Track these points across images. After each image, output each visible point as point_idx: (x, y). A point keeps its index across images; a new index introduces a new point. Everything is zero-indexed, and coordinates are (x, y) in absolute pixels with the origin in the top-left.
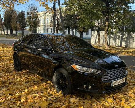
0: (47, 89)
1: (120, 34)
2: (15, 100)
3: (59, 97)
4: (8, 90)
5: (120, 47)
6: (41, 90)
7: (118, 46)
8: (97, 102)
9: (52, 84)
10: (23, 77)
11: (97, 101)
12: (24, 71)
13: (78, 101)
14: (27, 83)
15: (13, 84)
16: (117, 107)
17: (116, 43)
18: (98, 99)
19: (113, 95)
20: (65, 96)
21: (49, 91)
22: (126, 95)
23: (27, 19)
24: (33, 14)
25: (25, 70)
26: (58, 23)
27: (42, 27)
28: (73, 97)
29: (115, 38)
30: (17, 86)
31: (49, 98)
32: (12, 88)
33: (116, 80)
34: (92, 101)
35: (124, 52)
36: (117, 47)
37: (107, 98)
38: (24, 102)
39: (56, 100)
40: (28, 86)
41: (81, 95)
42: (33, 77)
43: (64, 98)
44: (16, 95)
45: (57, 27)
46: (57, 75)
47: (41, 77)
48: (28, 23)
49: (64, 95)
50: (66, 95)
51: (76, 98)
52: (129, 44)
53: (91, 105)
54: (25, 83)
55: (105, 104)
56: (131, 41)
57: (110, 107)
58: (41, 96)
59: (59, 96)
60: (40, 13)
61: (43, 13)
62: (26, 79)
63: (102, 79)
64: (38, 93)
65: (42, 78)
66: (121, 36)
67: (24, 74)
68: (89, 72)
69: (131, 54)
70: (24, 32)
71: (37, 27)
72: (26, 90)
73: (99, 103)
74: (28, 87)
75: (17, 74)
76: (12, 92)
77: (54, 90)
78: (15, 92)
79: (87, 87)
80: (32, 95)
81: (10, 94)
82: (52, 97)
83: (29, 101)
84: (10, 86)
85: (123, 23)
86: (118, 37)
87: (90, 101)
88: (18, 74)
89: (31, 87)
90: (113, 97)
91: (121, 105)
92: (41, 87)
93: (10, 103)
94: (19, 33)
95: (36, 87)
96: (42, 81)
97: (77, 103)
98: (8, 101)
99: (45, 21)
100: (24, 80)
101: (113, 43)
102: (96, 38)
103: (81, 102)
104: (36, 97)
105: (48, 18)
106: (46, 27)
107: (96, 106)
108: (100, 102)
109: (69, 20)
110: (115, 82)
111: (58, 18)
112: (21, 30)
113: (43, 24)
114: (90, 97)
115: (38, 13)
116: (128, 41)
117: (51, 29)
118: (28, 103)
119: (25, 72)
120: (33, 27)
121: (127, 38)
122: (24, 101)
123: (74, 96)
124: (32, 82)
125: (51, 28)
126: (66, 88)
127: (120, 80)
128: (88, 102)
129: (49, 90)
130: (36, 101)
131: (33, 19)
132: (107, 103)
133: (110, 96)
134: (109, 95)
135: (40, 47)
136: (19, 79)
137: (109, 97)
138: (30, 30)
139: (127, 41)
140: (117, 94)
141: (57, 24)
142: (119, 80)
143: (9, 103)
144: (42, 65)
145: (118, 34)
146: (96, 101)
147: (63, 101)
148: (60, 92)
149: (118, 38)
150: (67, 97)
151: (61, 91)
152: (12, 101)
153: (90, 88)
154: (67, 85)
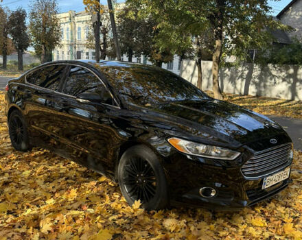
0: (102, 197)
1: (244, 68)
2: (25, 227)
3: (136, 217)
4: (3, 200)
5: (245, 97)
6: (87, 199)
7: (241, 95)
8: (229, 226)
9: (113, 185)
10: (37, 166)
11: (229, 224)
12: (37, 153)
13: (185, 225)
14: (50, 182)
15: (15, 184)
16: (278, 238)
17: (235, 87)
18: (230, 219)
19: (263, 209)
20: (150, 214)
21: (107, 201)
22: (290, 207)
23: (31, 28)
24: (46, 18)
25: (39, 150)
26: (105, 39)
27: (66, 49)
28: (171, 217)
29: (235, 76)
30: (26, 192)
31: (110, 219)
32: (14, 196)
33: (271, 175)
34: (218, 224)
35: (255, 107)
36: (237, 96)
37: (249, 216)
38: (49, 232)
39: (129, 224)
40: (55, 191)
41: (187, 209)
42: (62, 167)
43: (147, 219)
44: (25, 214)
45: (102, 48)
46: (127, 163)
47: (80, 167)
48: (33, 38)
49: (148, 211)
50: (152, 212)
51: (178, 219)
52: (263, 89)
53: (217, 234)
54: (45, 182)
55: (247, 231)
56: (268, 84)
57: (261, 238)
58: (91, 214)
59: (136, 214)
60: (63, 15)
61: (67, 15)
62: (46, 173)
63: (243, 172)
64: (80, 208)
65: (84, 169)
66: (246, 72)
67: (38, 159)
68: (211, 156)
69: (273, 113)
70: (24, 60)
71: (54, 48)
72: (50, 202)
73: (234, 229)
74: (53, 193)
75: (20, 159)
76: (14, 207)
77: (119, 199)
78: (23, 207)
79: (207, 193)
80: (68, 214)
81: (9, 213)
82: (119, 218)
83: (63, 229)
84: (7, 190)
85: (252, 43)
86: (240, 74)
87: (212, 226)
88: (23, 159)
89: (62, 191)
90: (263, 213)
91: (287, 233)
92: (87, 192)
93: (13, 235)
94: (10, 62)
95: (74, 193)
96: (85, 177)
97: (183, 231)
98: (6, 231)
99: (72, 34)
100: (42, 176)
101: (228, 87)
102: (192, 75)
103: (192, 228)
104: (78, 217)
105: (79, 29)
106: (75, 48)
107: (229, 237)
108: (236, 227)
109: (130, 34)
110: (270, 177)
111: (105, 29)
112: (15, 55)
113: (68, 41)
114: (211, 215)
115: (58, 16)
116: (262, 84)
117: (87, 54)
118: (60, 236)
119: (40, 155)
120: (45, 48)
121: (260, 77)
122: (51, 229)
123: (174, 215)
124: (61, 179)
125: (87, 50)
126: (152, 193)
127: (281, 173)
128: (208, 228)
129: (108, 198)
130: (80, 229)
131: (45, 28)
132: (251, 230)
133: (256, 212)
134: (253, 209)
135: (83, 95)
136: (27, 173)
137: (254, 215)
138: (38, 55)
139: (260, 82)
140: (270, 205)
141: (102, 41)
142: (278, 174)
143: (10, 235)
144: (80, 137)
145: (240, 69)
146: (226, 224)
147: (149, 228)
148: (137, 204)
149: (241, 76)
150: (155, 216)
151: (139, 201)
152: (18, 229)
153: (213, 194)
154: (155, 188)
